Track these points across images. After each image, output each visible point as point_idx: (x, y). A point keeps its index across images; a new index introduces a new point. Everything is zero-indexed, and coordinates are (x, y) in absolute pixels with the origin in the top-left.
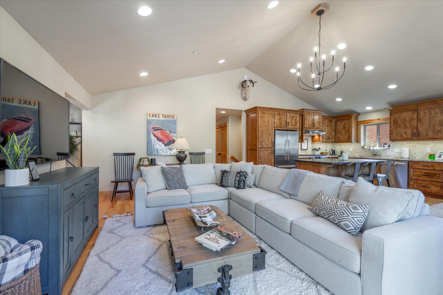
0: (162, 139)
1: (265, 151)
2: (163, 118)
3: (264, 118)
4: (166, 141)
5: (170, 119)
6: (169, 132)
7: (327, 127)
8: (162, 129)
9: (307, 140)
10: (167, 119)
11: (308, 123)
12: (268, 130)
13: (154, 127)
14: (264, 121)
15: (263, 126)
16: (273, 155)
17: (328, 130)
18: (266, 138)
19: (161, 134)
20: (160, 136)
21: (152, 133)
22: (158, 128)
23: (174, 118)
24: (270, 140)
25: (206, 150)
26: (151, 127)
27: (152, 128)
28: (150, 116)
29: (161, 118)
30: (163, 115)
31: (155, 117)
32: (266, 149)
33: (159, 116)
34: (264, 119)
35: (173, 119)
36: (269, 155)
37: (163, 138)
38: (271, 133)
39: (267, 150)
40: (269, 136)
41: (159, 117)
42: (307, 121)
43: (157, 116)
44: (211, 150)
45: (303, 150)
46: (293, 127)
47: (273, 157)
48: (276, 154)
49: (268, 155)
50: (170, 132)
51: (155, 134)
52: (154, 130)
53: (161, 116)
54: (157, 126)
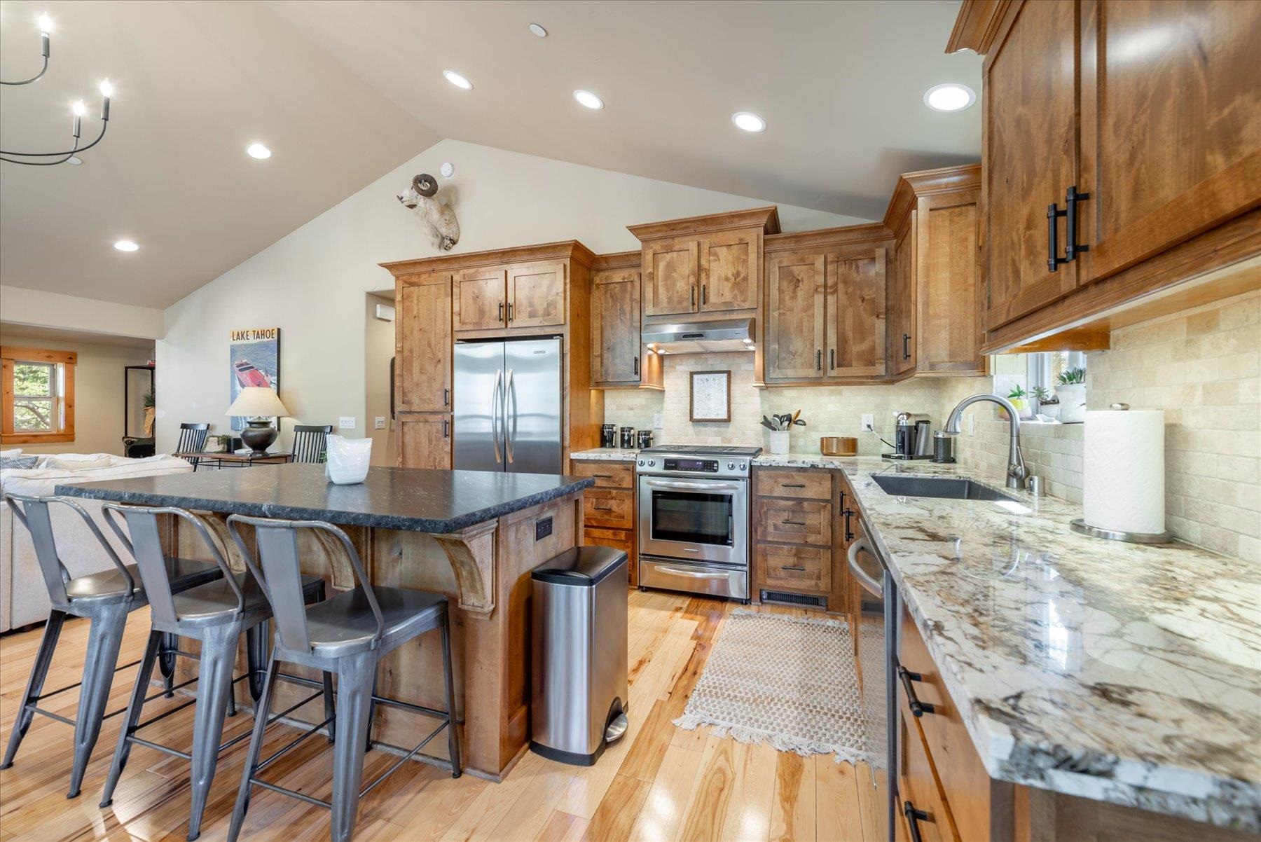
1: (421, 424)
2: (255, 339)
3: (415, 302)
5: (266, 340)
6: (263, 373)
7: (819, 299)
8: (252, 367)
9: (724, 376)
10: (260, 340)
11: (668, 290)
12: (429, 345)
13: (240, 362)
14: (415, 313)
15: (412, 333)
16: (448, 439)
17: (831, 310)
18: (424, 378)
19: (252, 381)
22: (246, 364)
23: (272, 337)
24: (436, 385)
25: (341, 418)
26: (237, 362)
27: (238, 367)
28: (234, 338)
29: (252, 341)
30: (254, 331)
31: (242, 339)
32: (422, 417)
33: (247, 336)
34: (415, 308)
35: (270, 339)
36: (434, 443)
38: (440, 356)
39: (426, 421)
40: (436, 366)
41: (247, 339)
42: (660, 283)
43: (244, 335)
44: (353, 419)
45: (706, 426)
46: (536, 322)
47: (448, 449)
48: (456, 438)
49: (430, 442)
50: (266, 372)
51: (242, 379)
52: (240, 370)
53: (251, 336)
54: (244, 361)
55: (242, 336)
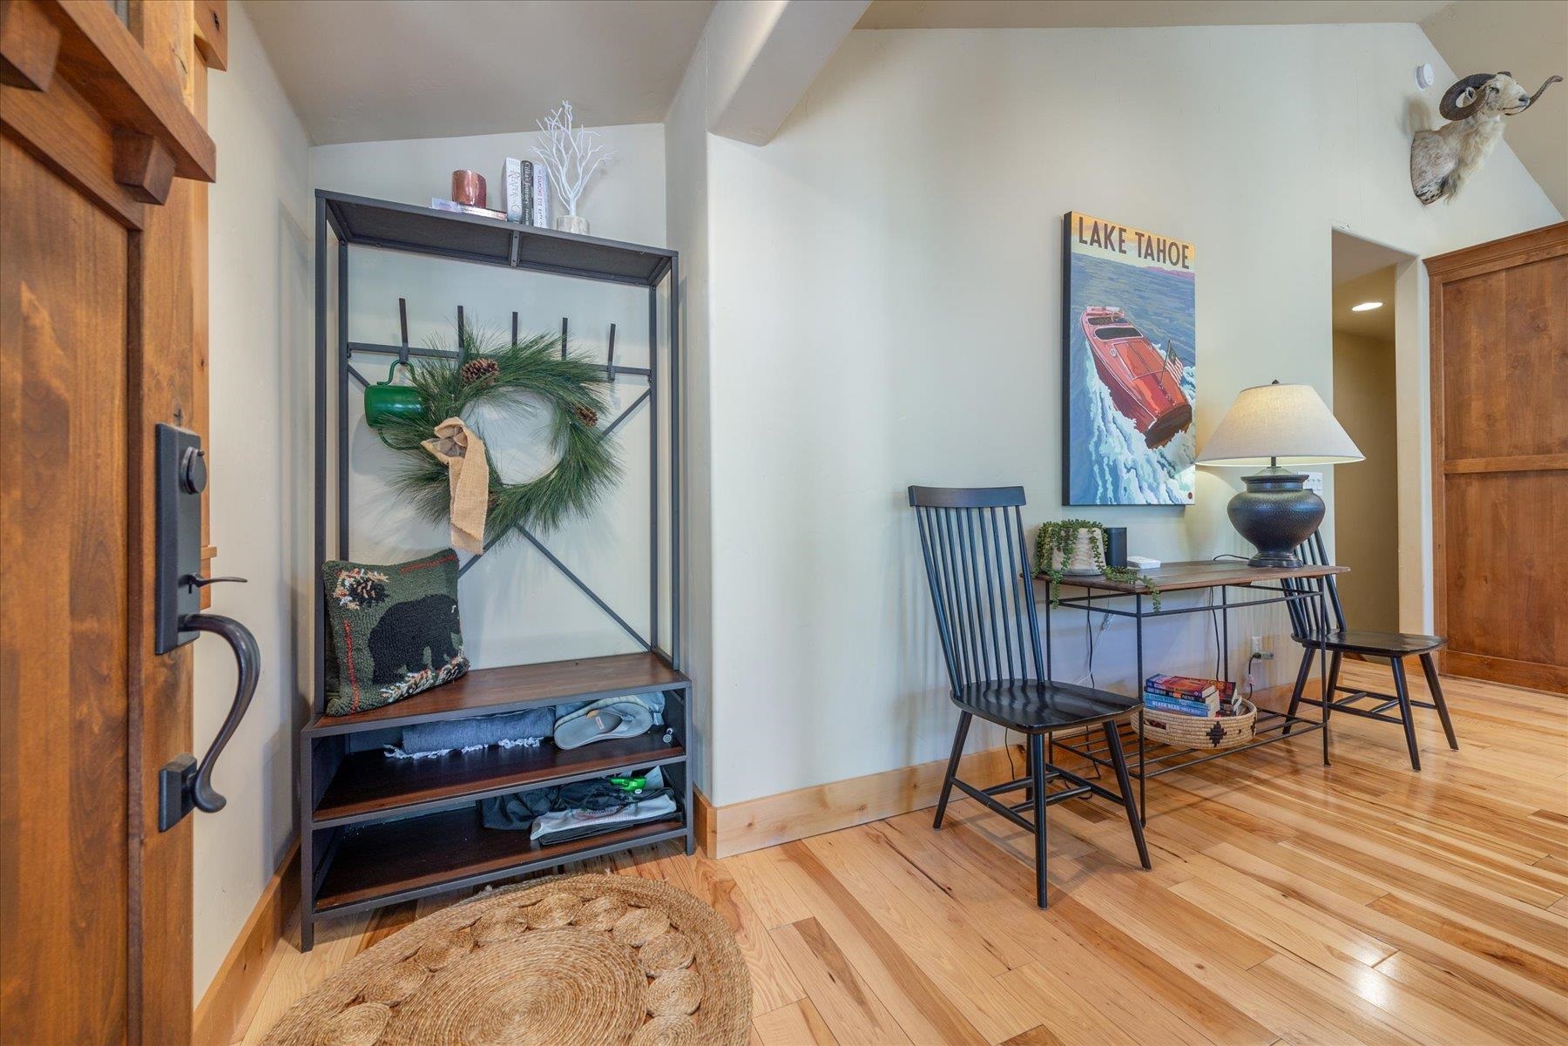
0: (1135, 396)
2: (1140, 256)
4: (1153, 410)
5: (1168, 267)
6: (1163, 353)
8: (1133, 332)
10: (1155, 264)
13: (1098, 310)
19: (1134, 368)
20: (1128, 378)
21: (1092, 357)
22: (1117, 319)
23: (1184, 266)
26: (1089, 310)
27: (1093, 321)
28: (1084, 239)
29: (1132, 256)
30: (1140, 235)
31: (1106, 247)
33: (1121, 241)
35: (1179, 268)
37: (1140, 393)
41: (1122, 251)
43: (1115, 236)
50: (1171, 352)
51: (1105, 361)
52: (1100, 334)
53: (1131, 244)
54: (1112, 310)
55: (1108, 237)
